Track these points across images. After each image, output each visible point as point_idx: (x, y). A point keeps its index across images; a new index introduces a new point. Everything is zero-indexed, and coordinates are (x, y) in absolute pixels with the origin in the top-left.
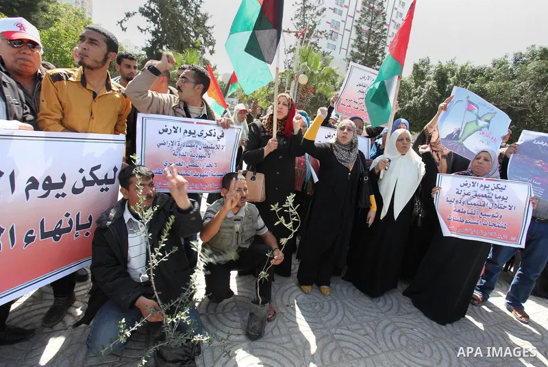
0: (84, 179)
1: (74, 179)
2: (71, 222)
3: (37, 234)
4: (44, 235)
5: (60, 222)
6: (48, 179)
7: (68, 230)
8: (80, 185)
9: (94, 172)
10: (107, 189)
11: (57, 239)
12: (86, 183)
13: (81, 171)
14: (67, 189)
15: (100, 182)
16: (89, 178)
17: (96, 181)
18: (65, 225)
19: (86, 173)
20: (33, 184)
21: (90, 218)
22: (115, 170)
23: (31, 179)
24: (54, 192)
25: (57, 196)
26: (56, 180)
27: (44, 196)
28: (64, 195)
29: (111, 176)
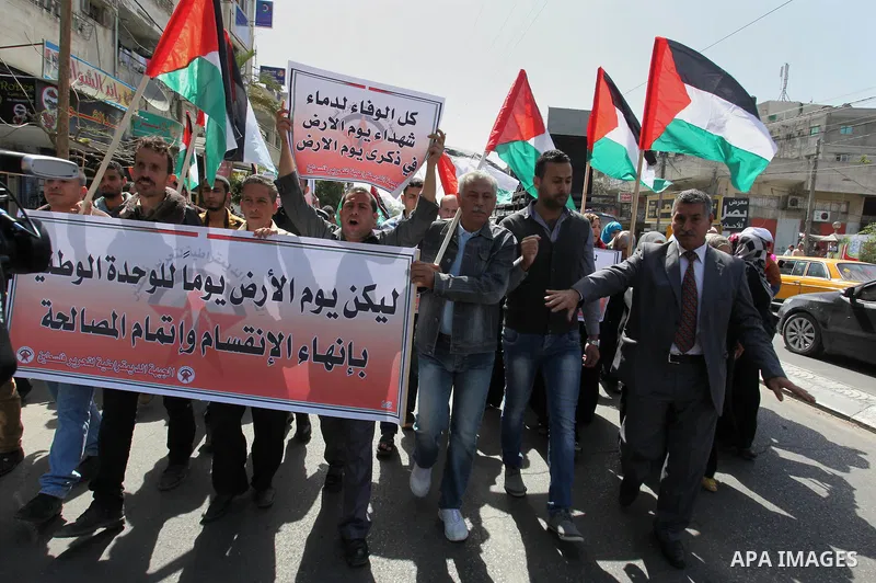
0: (356, 300)
1: (346, 300)
2: (343, 351)
3: (309, 352)
4: (318, 358)
5: (332, 348)
6: (320, 292)
7: (340, 361)
8: (352, 308)
9: (368, 293)
10: (385, 320)
11: (329, 368)
12: (360, 307)
13: (353, 289)
14: (338, 309)
15: (376, 309)
16: (362, 300)
17: (369, 306)
18: (337, 354)
19: (359, 293)
20: (308, 296)
21: (365, 354)
22: (395, 295)
23: (307, 290)
24: (326, 310)
25: (329, 315)
26: (328, 296)
27: (317, 312)
28: (335, 316)
29: (389, 303)
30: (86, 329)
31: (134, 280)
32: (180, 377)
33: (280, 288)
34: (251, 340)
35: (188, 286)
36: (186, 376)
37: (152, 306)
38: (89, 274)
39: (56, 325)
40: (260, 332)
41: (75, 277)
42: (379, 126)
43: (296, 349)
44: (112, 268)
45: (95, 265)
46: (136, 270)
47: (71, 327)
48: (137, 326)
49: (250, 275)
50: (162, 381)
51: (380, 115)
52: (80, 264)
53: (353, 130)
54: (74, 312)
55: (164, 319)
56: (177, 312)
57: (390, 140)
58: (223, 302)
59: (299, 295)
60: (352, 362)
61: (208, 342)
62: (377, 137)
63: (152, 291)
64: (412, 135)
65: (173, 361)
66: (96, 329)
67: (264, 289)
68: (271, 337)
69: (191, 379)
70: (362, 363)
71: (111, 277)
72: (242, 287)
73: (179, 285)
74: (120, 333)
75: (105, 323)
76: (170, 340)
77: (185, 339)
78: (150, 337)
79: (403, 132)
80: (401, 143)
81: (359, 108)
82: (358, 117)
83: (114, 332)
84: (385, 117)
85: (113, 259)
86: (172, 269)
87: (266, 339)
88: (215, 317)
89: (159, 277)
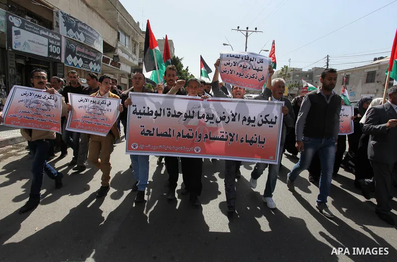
0: (262, 120)
1: (259, 120)
2: (256, 138)
3: (244, 140)
4: (247, 141)
5: (253, 137)
6: (249, 118)
7: (255, 142)
8: (261, 123)
9: (266, 117)
10: (272, 127)
11: (251, 145)
12: (263, 122)
13: (261, 116)
14: (256, 123)
15: (269, 123)
16: (264, 120)
17: (267, 122)
18: (254, 139)
19: (263, 117)
20: (245, 119)
21: (264, 139)
22: (276, 117)
23: (245, 117)
24: (251, 124)
25: (252, 126)
26: (252, 119)
27: (248, 125)
28: (254, 126)
29: (274, 121)
30: (158, 135)
31: (178, 116)
32: (195, 151)
33: (235, 117)
34: (223, 136)
35: (199, 118)
36: (197, 150)
37: (185, 126)
38: (160, 115)
39: (146, 134)
40: (226, 133)
41: (154, 116)
42: (250, 64)
43: (239, 139)
44: (169, 112)
45: (162, 111)
46: (179, 113)
47: (152, 135)
48: (179, 133)
49: (224, 113)
50: (188, 152)
51: (251, 60)
52: (156, 111)
53: (241, 66)
54: (154, 129)
55: (189, 130)
56: (194, 127)
57: (254, 69)
58: (213, 123)
59: (241, 119)
60: (260, 142)
61: (207, 137)
62: (249, 69)
63: (185, 120)
64: (262, 67)
65: (193, 145)
66: (162, 135)
67: (229, 117)
68: (230, 134)
69: (199, 151)
70: (263, 143)
71: (168, 116)
72: (220, 117)
73: (196, 118)
74: (172, 135)
75: (166, 132)
76: (191, 137)
77: (197, 137)
78: (184, 137)
79: (259, 66)
80: (258, 70)
81: (244, 58)
82: (244, 61)
83: (170, 136)
84: (253, 60)
85: (170, 109)
86: (193, 112)
87: (228, 135)
88: (210, 128)
89: (188, 115)
